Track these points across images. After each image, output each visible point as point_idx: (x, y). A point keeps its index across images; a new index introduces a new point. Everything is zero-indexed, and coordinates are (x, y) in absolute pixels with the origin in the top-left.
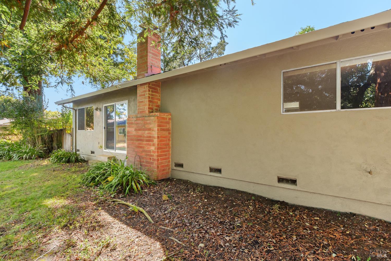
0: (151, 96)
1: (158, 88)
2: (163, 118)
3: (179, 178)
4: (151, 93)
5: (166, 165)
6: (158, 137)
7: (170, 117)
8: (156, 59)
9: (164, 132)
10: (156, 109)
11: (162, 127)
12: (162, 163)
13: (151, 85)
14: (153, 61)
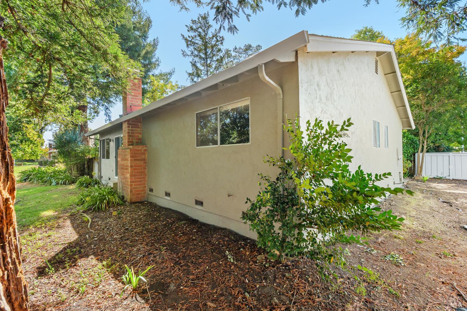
0: (130, 132)
1: (139, 124)
2: (138, 150)
3: (151, 201)
4: (130, 128)
5: (141, 190)
6: (131, 166)
7: (145, 148)
8: (136, 99)
9: (138, 162)
10: (137, 142)
11: (135, 157)
12: (135, 188)
13: (130, 122)
14: (132, 101)
